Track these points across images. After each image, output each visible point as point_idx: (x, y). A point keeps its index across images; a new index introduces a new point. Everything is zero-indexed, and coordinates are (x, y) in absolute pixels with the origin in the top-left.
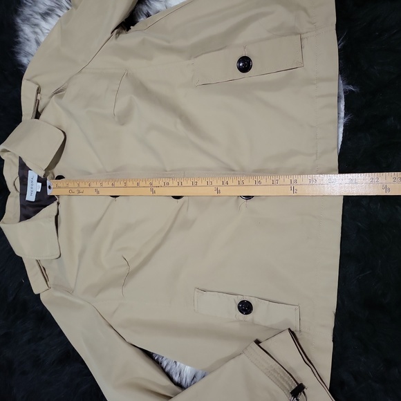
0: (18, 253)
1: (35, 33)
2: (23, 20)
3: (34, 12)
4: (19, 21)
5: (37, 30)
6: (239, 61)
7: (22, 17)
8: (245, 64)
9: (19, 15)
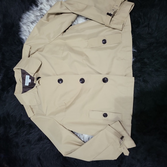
0: (22, 103)
1: (28, 28)
2: (23, 24)
3: (28, 21)
4: (21, 23)
5: (29, 27)
6: (103, 41)
7: (23, 22)
8: (104, 42)
9: (21, 22)
